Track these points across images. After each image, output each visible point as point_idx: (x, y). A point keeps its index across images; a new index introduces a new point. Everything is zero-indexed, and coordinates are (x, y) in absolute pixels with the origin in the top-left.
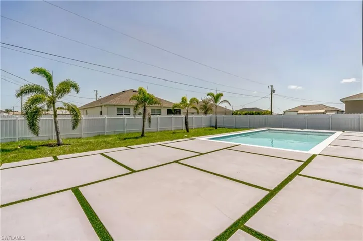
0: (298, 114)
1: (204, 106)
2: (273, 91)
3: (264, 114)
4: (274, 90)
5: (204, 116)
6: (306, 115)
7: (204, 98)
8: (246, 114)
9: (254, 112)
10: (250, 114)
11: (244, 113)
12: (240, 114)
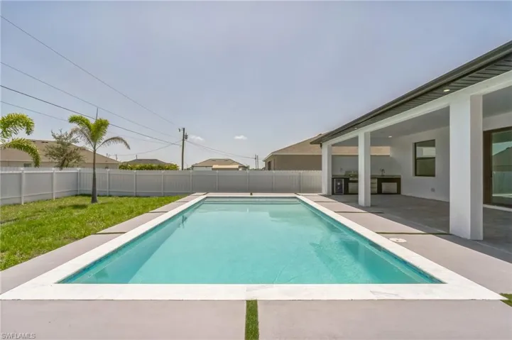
0: (213, 169)
1: (58, 149)
2: (185, 137)
3: (168, 169)
4: (187, 136)
5: (54, 170)
6: (217, 171)
7: (58, 134)
8: (141, 169)
9: (154, 165)
10: (148, 169)
11: (138, 166)
12: (132, 169)
